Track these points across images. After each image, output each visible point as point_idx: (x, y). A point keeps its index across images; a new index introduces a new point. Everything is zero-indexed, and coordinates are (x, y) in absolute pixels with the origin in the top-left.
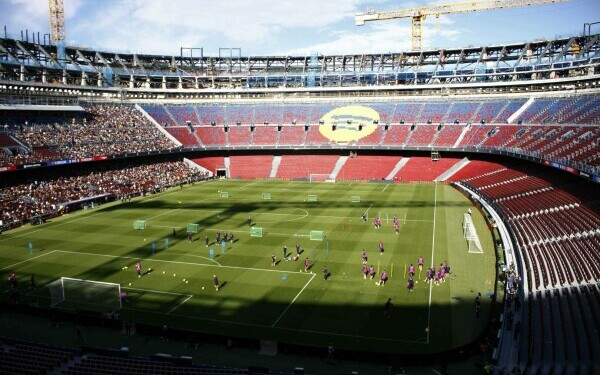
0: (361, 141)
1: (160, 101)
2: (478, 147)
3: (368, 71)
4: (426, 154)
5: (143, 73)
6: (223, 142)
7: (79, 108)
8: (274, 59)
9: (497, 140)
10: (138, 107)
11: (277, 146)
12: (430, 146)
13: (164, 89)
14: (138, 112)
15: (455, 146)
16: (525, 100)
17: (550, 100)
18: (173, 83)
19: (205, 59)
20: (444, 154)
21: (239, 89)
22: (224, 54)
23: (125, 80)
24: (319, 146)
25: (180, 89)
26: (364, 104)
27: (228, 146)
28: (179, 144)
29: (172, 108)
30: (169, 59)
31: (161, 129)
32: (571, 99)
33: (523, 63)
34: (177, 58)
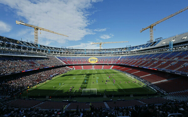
0: (96, 63)
1: (59, 56)
2: (115, 64)
3: (94, 52)
4: (107, 65)
5: (55, 51)
6: (72, 63)
7: (46, 57)
8: (78, 50)
9: (117, 62)
10: (56, 57)
11: (82, 64)
12: (107, 64)
13: (59, 54)
14: (56, 58)
15: (111, 64)
16: (120, 57)
17: (124, 57)
18: (61, 53)
19: (66, 49)
20: (110, 65)
21: (73, 54)
22: (70, 48)
23: (52, 52)
24: (89, 64)
25: (62, 54)
26: (95, 57)
27: (74, 64)
28: (65, 64)
29: (62, 57)
30: (59, 49)
31: (61, 61)
32: (127, 56)
33: (118, 51)
34: (61, 49)
